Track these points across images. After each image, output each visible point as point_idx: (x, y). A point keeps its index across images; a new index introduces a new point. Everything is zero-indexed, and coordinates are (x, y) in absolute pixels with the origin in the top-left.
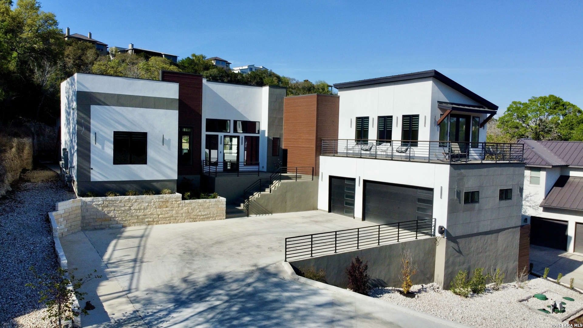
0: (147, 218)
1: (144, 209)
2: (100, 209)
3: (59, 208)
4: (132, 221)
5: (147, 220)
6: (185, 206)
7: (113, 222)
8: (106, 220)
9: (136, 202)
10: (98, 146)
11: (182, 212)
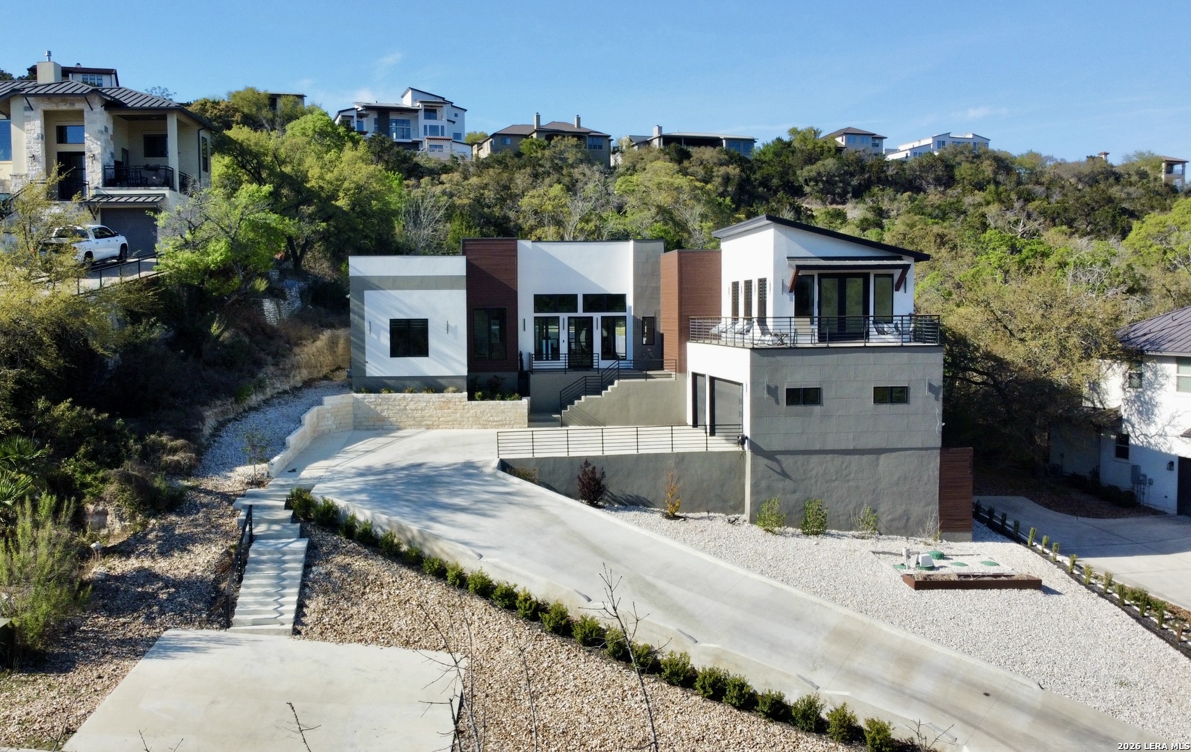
0: (426, 420)
1: (422, 410)
2: (373, 407)
3: (325, 403)
4: (409, 423)
5: (425, 423)
6: (472, 408)
7: (387, 423)
8: (379, 420)
9: (412, 400)
10: (373, 335)
11: (468, 415)
